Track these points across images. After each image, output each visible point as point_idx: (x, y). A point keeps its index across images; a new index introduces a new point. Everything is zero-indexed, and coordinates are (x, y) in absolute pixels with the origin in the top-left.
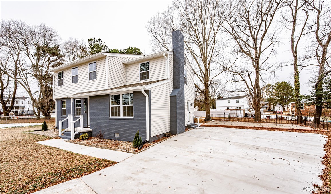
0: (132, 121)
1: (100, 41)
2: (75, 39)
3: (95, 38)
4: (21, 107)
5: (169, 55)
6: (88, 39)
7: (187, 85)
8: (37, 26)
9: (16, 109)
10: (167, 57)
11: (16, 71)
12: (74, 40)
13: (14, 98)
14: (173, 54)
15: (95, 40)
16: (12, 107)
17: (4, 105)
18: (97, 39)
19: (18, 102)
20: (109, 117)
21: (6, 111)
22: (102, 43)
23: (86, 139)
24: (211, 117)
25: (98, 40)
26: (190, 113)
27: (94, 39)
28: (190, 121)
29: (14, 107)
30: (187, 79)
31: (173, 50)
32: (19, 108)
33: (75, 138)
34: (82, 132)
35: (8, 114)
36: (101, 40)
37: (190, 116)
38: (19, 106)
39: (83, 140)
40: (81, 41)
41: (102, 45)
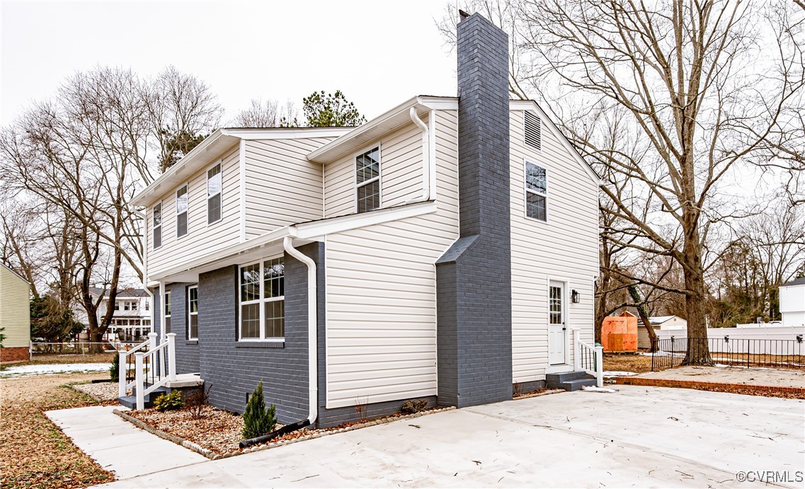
0: (281, 352)
1: (341, 101)
2: (269, 103)
3: (323, 93)
4: (145, 318)
5: (433, 112)
6: (304, 99)
7: (548, 222)
8: (155, 78)
9: (119, 322)
10: (427, 123)
11: (119, 214)
12: (264, 107)
13: (114, 293)
14: (459, 107)
15: (325, 98)
16: (109, 318)
17: (91, 311)
18: (330, 95)
19: (137, 305)
20: (237, 340)
21: (96, 330)
22: (345, 106)
23: (171, 408)
24: (710, 350)
25: (333, 96)
26: (569, 331)
27: (321, 94)
28: (569, 361)
29: (116, 317)
30: (548, 201)
31: (460, 91)
32: (139, 320)
33: (147, 406)
34: (169, 386)
35: (99, 338)
36: (343, 98)
37: (569, 342)
38: (139, 317)
39: (162, 410)
40: (286, 106)
41: (345, 111)
